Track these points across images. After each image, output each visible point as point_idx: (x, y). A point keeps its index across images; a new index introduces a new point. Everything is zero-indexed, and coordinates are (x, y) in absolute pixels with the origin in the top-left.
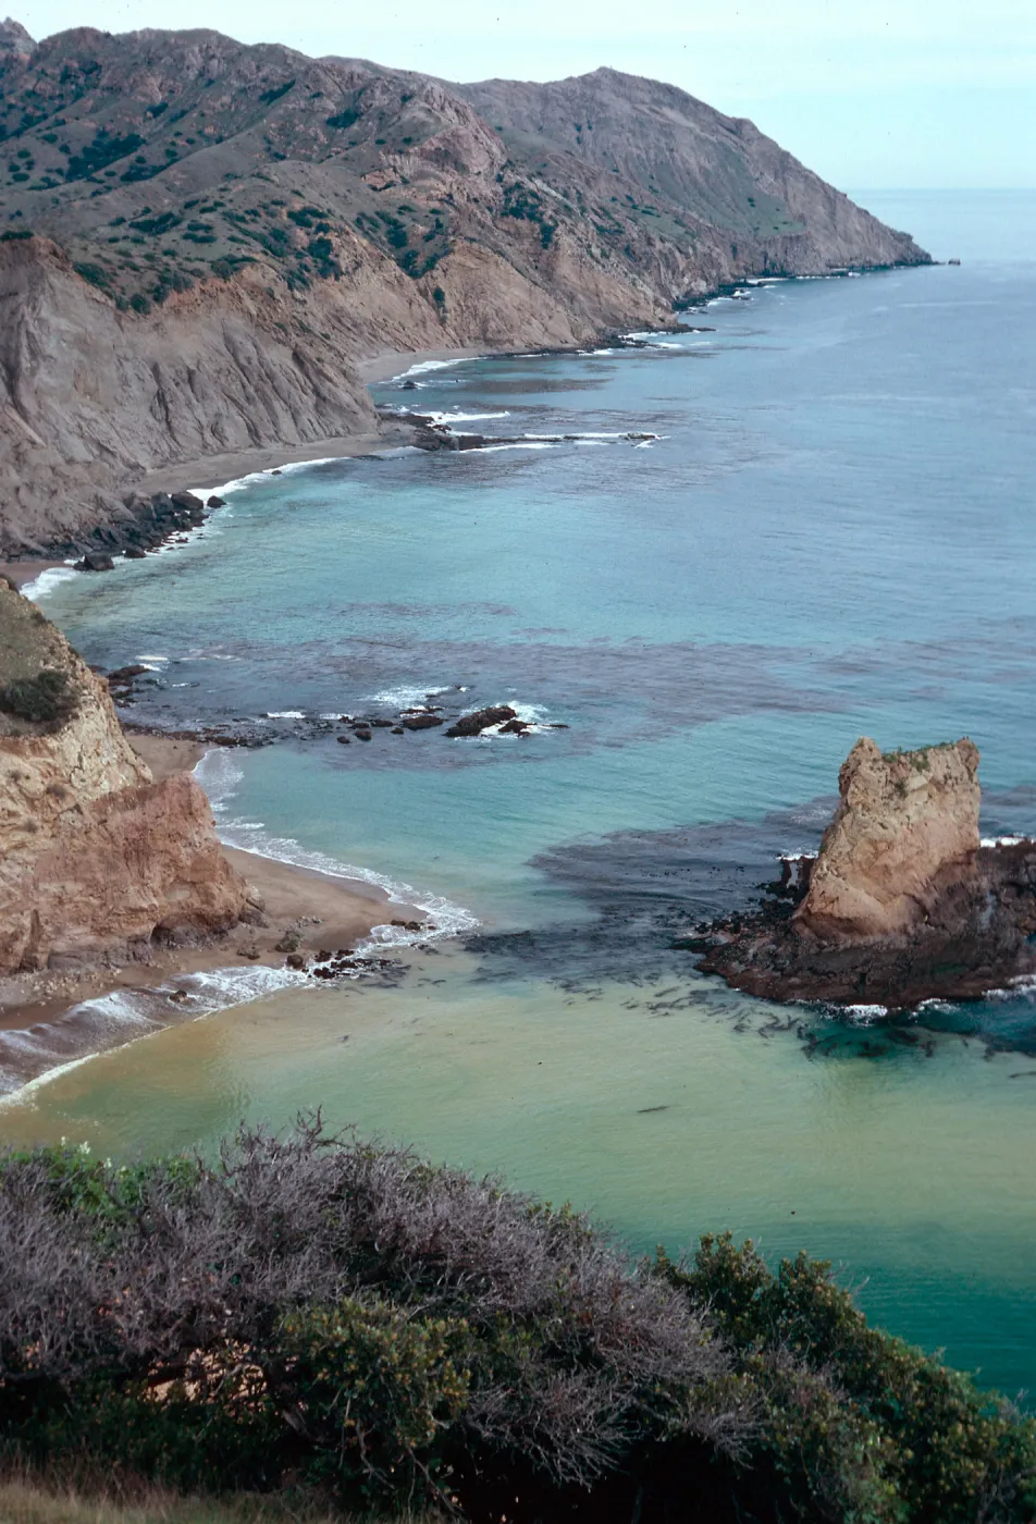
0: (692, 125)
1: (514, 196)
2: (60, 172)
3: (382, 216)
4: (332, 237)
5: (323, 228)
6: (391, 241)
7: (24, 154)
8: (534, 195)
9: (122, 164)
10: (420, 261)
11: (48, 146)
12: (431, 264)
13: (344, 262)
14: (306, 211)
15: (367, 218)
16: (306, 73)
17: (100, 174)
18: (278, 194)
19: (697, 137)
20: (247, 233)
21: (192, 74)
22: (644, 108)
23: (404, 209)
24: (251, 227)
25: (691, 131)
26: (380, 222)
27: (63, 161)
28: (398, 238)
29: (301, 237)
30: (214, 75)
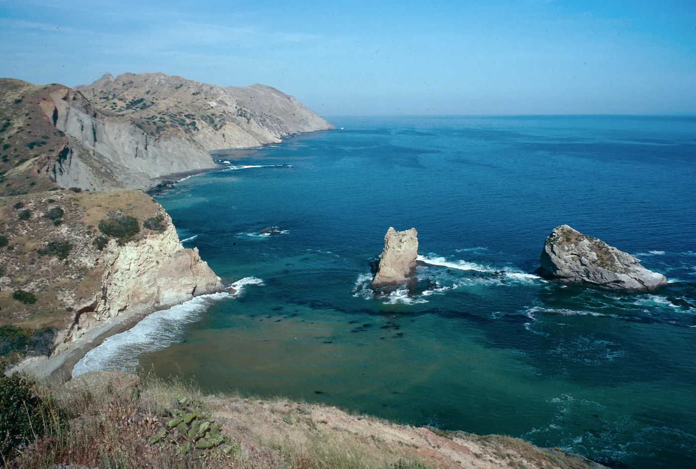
0: (279, 97)
1: (240, 111)
2: (123, 107)
3: (208, 116)
4: (195, 121)
5: (194, 119)
6: (210, 122)
7: (114, 103)
8: (245, 111)
9: (141, 105)
10: (218, 126)
11: (121, 102)
12: (221, 127)
13: (200, 127)
14: (188, 115)
15: (204, 117)
16: (186, 82)
17: (134, 108)
18: (182, 111)
19: (280, 100)
20: (175, 120)
21: (156, 83)
22: (267, 93)
23: (213, 115)
24: (175, 119)
25: (278, 98)
26: (207, 117)
27: (124, 105)
28: (212, 122)
29: (188, 121)
30: (162, 83)
